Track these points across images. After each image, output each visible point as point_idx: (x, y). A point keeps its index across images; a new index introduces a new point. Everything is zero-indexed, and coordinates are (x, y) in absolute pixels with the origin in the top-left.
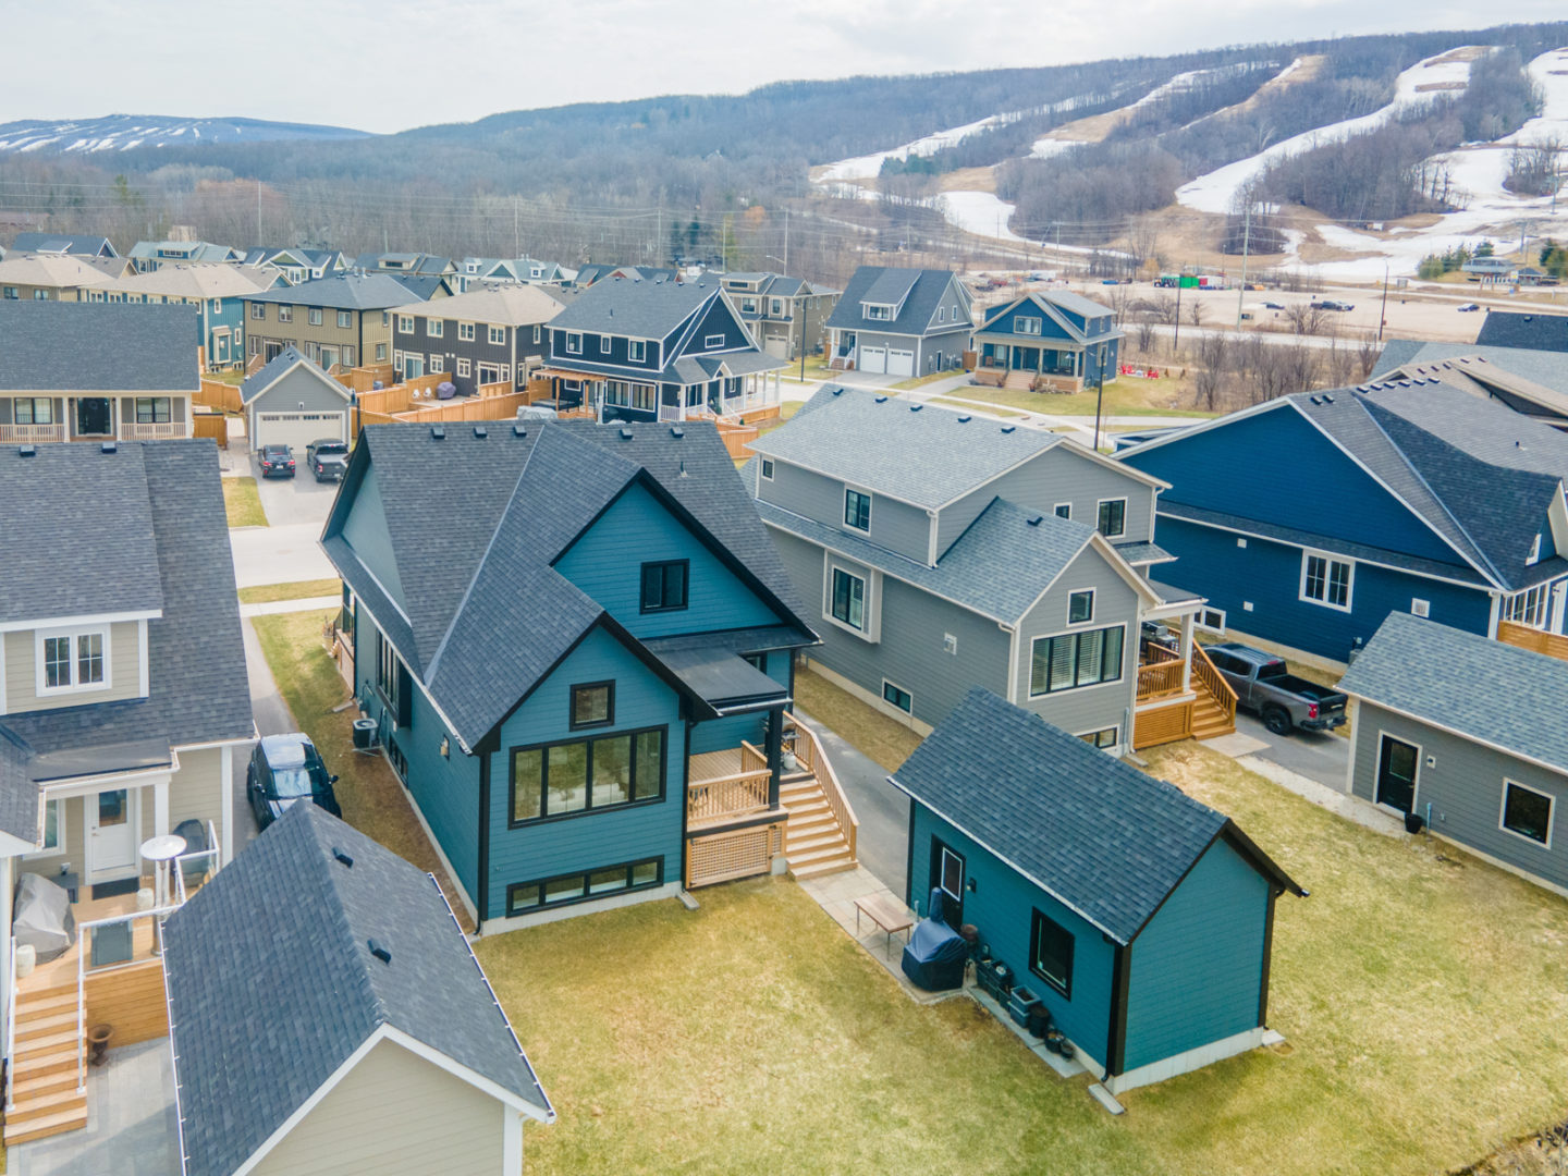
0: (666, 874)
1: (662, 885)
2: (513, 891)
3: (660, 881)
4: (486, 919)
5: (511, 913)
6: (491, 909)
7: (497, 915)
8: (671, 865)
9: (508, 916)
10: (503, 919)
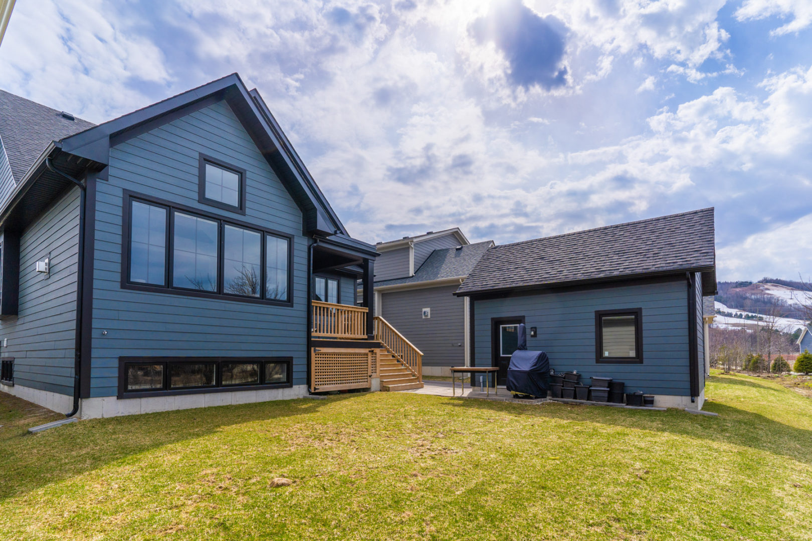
0: (295, 376)
1: (291, 386)
2: (127, 365)
3: (288, 383)
4: (88, 396)
5: (123, 393)
6: (94, 383)
7: (104, 393)
8: (299, 368)
9: (120, 397)
10: (113, 399)
